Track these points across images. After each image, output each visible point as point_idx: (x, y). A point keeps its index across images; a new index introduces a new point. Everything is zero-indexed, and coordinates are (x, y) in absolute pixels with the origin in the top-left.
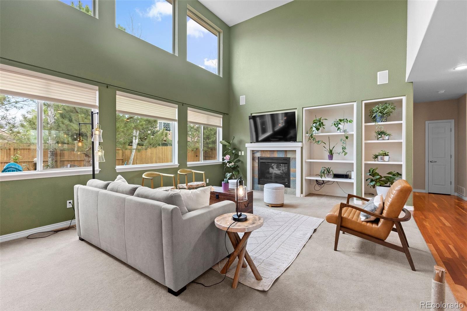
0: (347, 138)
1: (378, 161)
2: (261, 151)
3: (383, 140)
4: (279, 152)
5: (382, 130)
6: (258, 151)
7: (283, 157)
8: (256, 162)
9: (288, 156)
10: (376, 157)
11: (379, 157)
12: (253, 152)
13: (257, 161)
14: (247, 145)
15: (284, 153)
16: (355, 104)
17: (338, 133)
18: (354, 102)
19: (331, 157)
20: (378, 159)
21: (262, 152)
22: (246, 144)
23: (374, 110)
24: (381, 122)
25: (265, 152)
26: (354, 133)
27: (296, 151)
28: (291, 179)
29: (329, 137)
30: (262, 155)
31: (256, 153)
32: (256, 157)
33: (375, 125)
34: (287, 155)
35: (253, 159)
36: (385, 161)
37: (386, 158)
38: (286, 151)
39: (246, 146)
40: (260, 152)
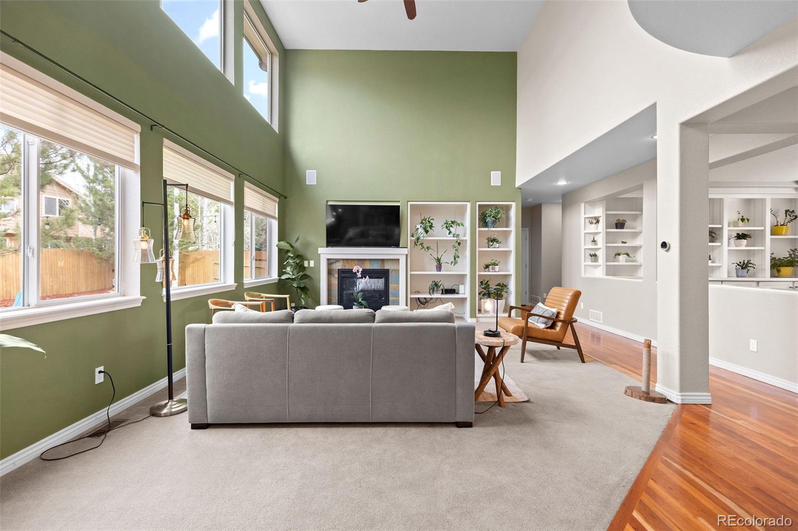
0: (459, 244)
1: (489, 271)
2: (343, 260)
3: (494, 248)
4: (372, 262)
5: (495, 236)
6: (337, 260)
7: (379, 268)
8: (334, 276)
9: (386, 268)
10: (487, 267)
11: (491, 267)
12: (330, 262)
13: (336, 276)
14: (321, 250)
15: (380, 263)
16: (469, 204)
17: (450, 238)
18: (468, 202)
19: (439, 268)
20: (489, 270)
21: (345, 262)
22: (319, 249)
23: (487, 213)
24: (494, 227)
25: (349, 261)
26: (468, 238)
27: (399, 260)
28: (390, 300)
29: (437, 242)
30: (345, 266)
31: (335, 262)
32: (333, 269)
33: (488, 231)
34: (384, 266)
35: (330, 272)
36: (496, 272)
37: (497, 268)
38: (383, 260)
39: (319, 253)
40: (341, 261)
